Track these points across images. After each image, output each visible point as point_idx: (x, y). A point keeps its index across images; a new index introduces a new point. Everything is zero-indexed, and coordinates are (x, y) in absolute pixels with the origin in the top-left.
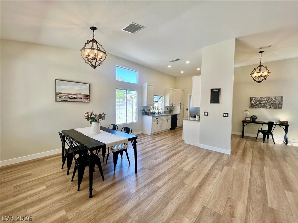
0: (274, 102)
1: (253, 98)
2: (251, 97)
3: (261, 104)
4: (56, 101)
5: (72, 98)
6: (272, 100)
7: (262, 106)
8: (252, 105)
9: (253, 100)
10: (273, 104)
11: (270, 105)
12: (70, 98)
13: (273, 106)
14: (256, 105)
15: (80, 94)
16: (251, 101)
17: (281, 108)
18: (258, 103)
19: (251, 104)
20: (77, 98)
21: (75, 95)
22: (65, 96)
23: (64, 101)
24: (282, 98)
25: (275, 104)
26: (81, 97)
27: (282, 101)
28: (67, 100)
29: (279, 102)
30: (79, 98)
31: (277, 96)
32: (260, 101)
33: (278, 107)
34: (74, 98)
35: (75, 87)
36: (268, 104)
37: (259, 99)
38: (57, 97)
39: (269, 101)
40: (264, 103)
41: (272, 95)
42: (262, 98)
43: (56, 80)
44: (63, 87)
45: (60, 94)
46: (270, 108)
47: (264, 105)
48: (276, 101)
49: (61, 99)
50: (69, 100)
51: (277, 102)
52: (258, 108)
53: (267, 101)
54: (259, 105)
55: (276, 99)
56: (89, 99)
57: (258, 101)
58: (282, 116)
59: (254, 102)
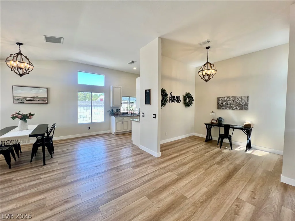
0: (240, 102)
1: (220, 97)
2: (218, 97)
3: (228, 104)
4: (13, 103)
5: (29, 100)
6: (237, 101)
7: (228, 107)
8: (220, 106)
9: (220, 100)
10: (239, 105)
11: (236, 106)
12: (27, 101)
13: (239, 107)
14: (223, 106)
15: (37, 97)
16: (218, 101)
17: (247, 109)
18: (224, 103)
19: (218, 104)
20: (34, 100)
21: (32, 97)
22: (21, 99)
23: (21, 103)
24: (247, 97)
25: (241, 104)
26: (38, 99)
27: (248, 101)
28: (24, 102)
29: (245, 103)
30: (36, 100)
31: (243, 95)
32: (226, 101)
33: (244, 108)
34: (31, 100)
35: (32, 91)
36: (234, 105)
37: (225, 99)
38: (14, 100)
39: (235, 101)
40: (231, 104)
41: (238, 95)
42: (229, 98)
43: (13, 86)
44: (20, 91)
45: (17, 98)
46: (236, 109)
47: (231, 106)
48: (241, 102)
49: (18, 102)
50: (25, 102)
51: (243, 103)
52: (225, 109)
53: (233, 101)
54: (226, 106)
55: (242, 99)
56: (46, 101)
57: (225, 101)
58: (248, 119)
59: (221, 103)
